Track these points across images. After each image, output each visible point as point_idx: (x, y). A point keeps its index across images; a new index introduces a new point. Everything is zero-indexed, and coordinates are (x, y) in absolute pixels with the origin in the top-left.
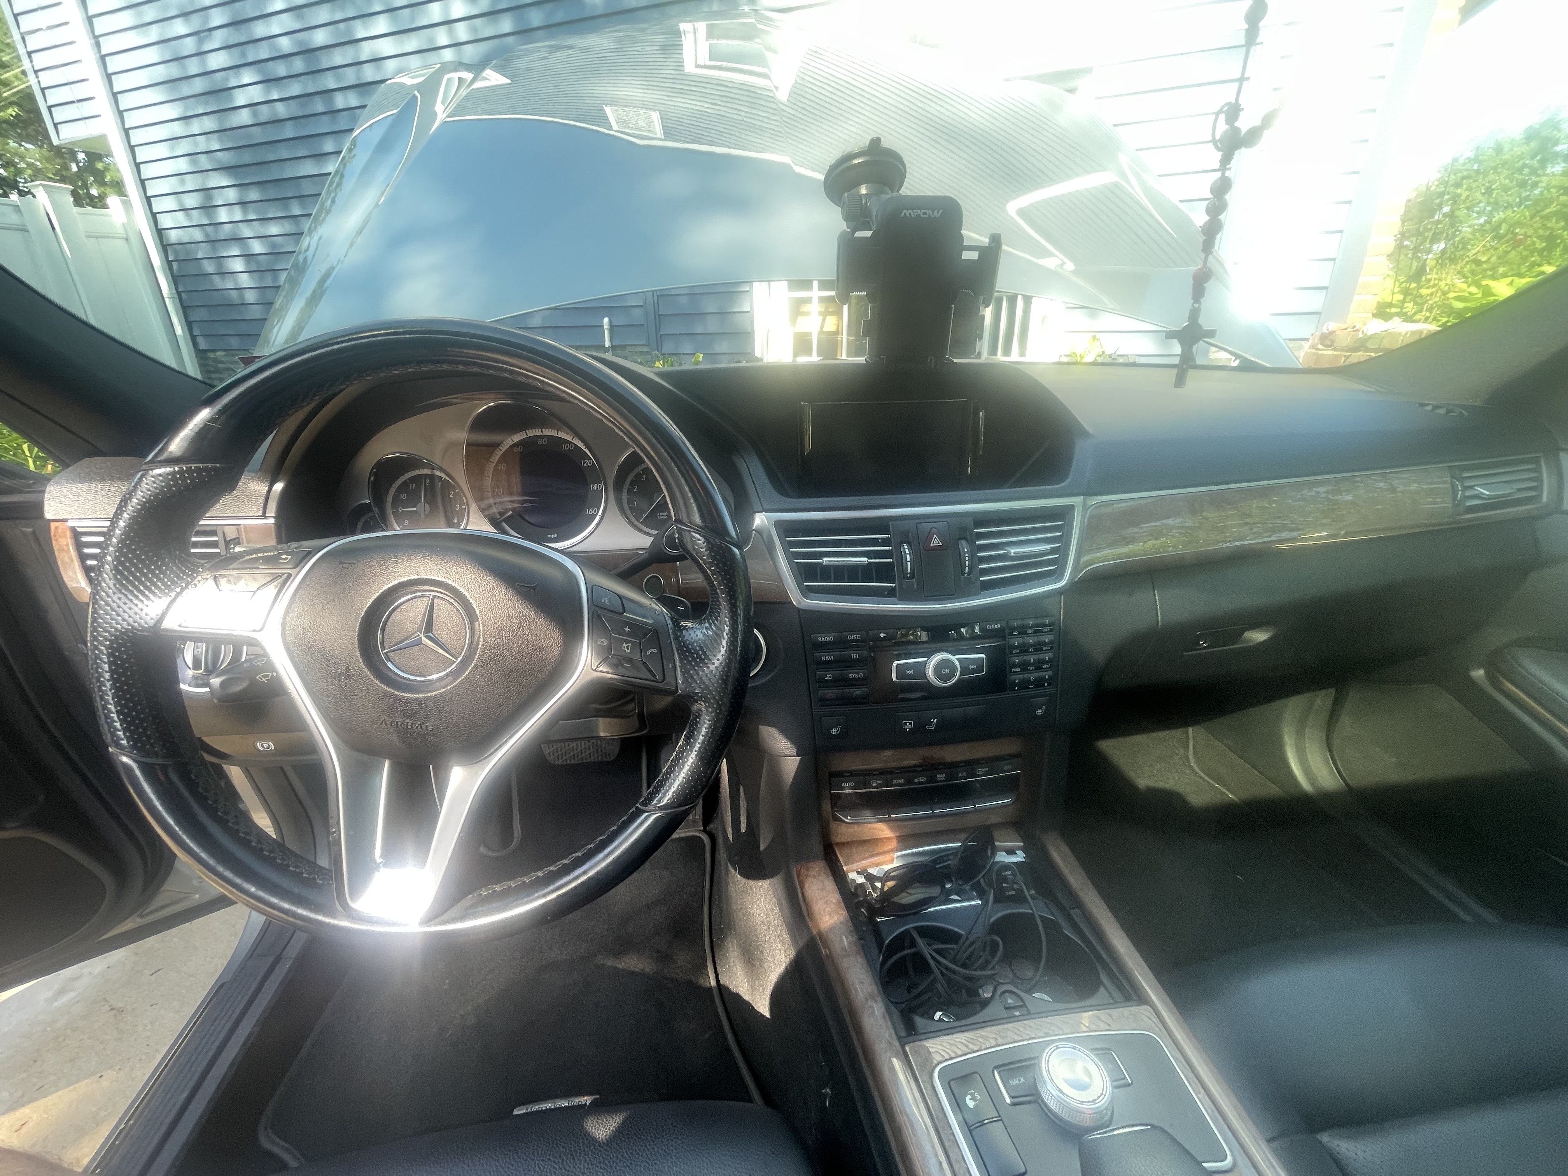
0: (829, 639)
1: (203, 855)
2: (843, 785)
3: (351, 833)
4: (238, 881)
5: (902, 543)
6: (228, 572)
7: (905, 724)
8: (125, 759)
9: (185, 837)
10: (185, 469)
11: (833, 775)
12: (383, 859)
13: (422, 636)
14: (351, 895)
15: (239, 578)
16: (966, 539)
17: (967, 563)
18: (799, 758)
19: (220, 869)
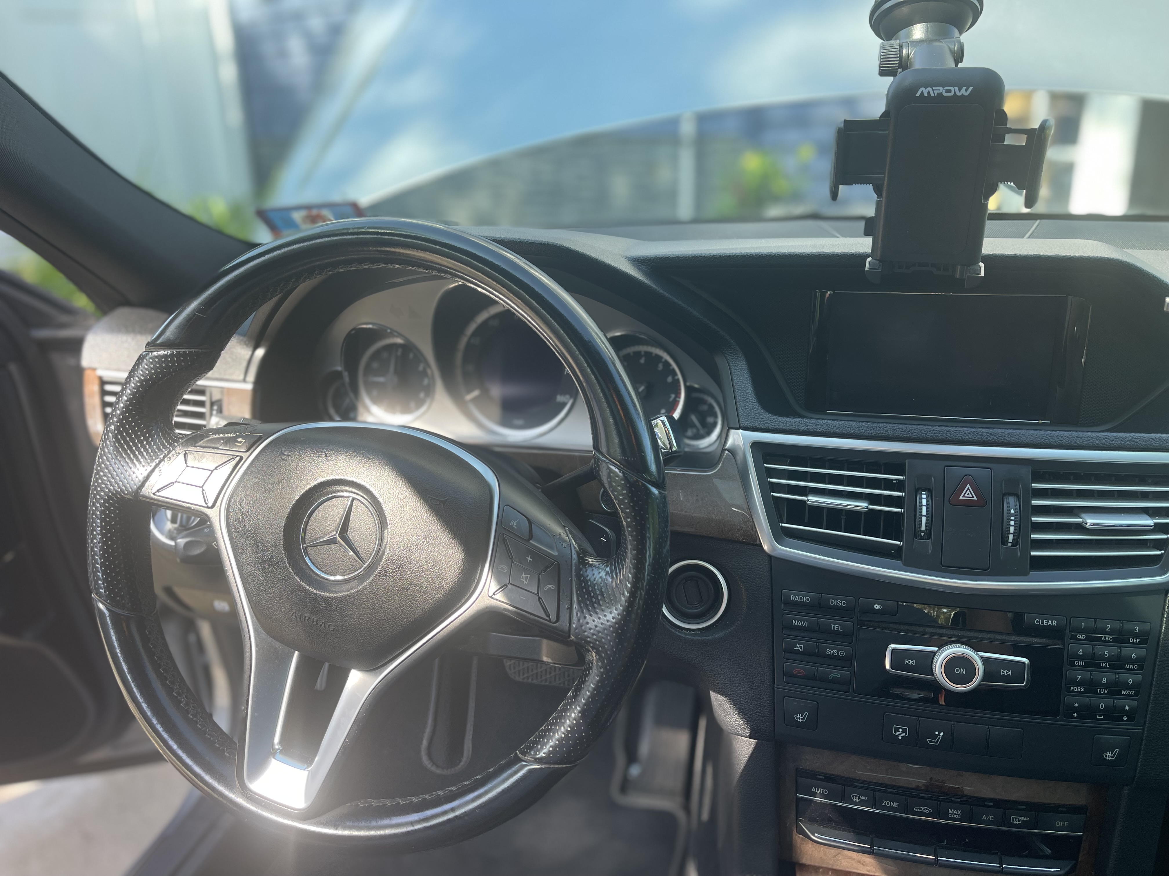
0: (805, 599)
1: (144, 705)
2: (813, 789)
3: (256, 714)
4: (166, 736)
5: (918, 491)
6: (195, 449)
7: (897, 730)
8: (101, 606)
9: (133, 686)
10: (175, 352)
11: (800, 773)
12: (281, 746)
13: (337, 536)
14: (248, 775)
15: (203, 457)
16: (1017, 496)
17: (1012, 529)
18: (754, 741)
19: (154, 721)
